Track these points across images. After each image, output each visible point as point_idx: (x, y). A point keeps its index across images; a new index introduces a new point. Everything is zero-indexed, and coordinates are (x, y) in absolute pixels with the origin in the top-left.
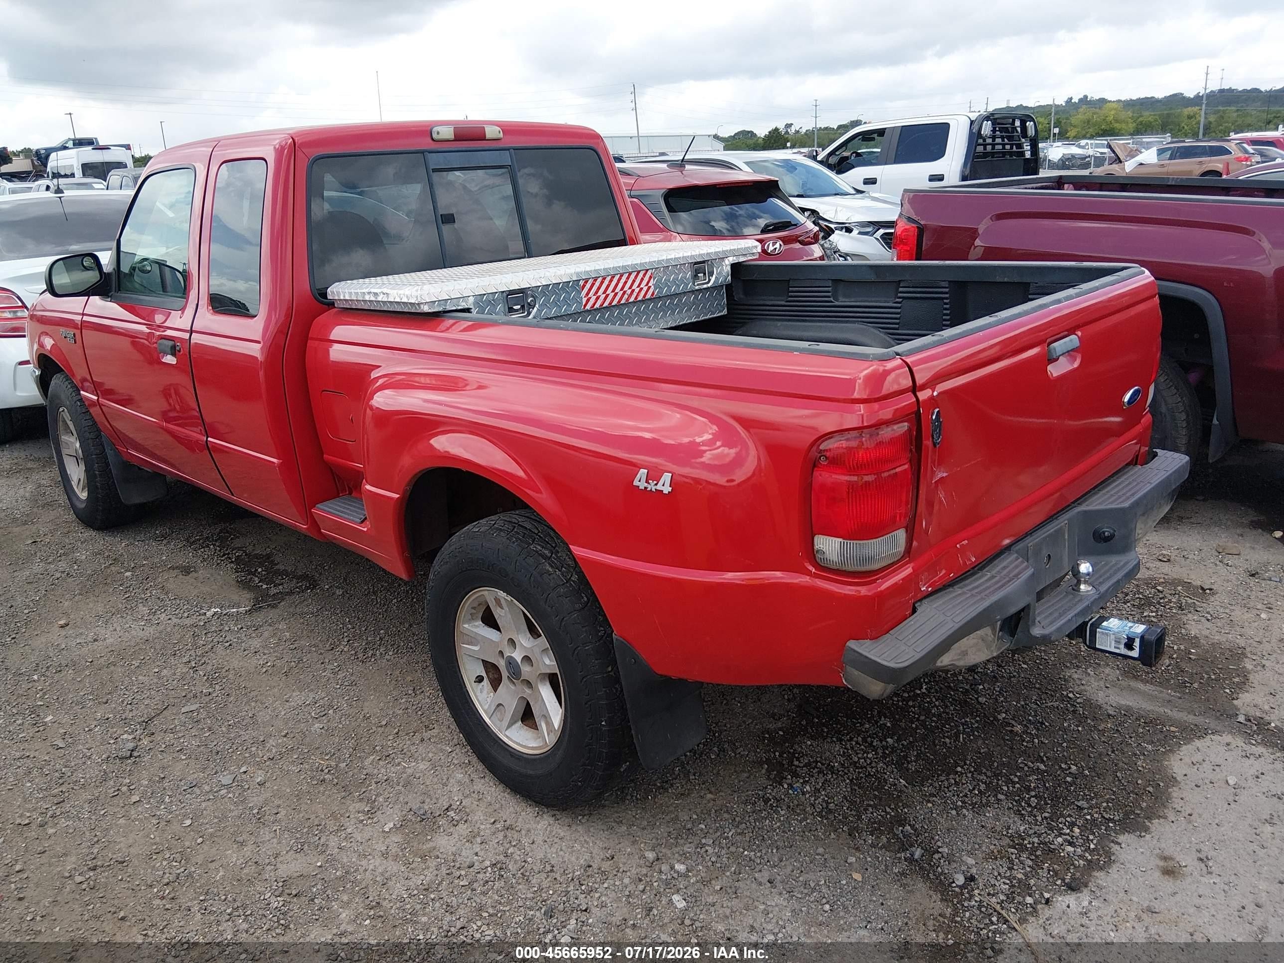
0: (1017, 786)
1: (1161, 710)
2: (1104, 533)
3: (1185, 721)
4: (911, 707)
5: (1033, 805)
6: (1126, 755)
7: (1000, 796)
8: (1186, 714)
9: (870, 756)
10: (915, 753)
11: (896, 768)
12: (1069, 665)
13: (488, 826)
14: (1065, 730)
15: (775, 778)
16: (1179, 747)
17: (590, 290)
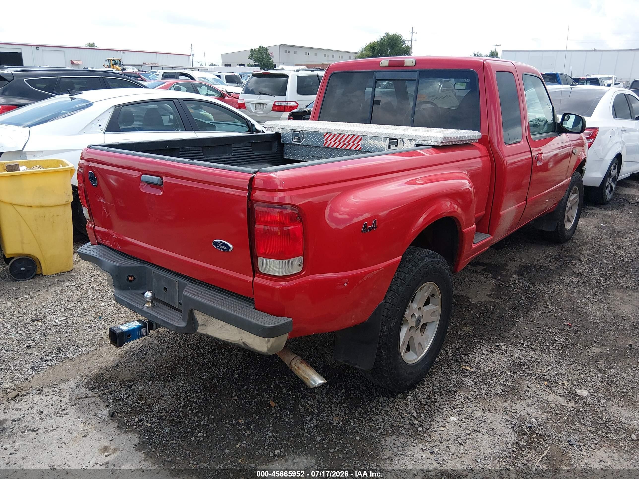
17: (328, 138)
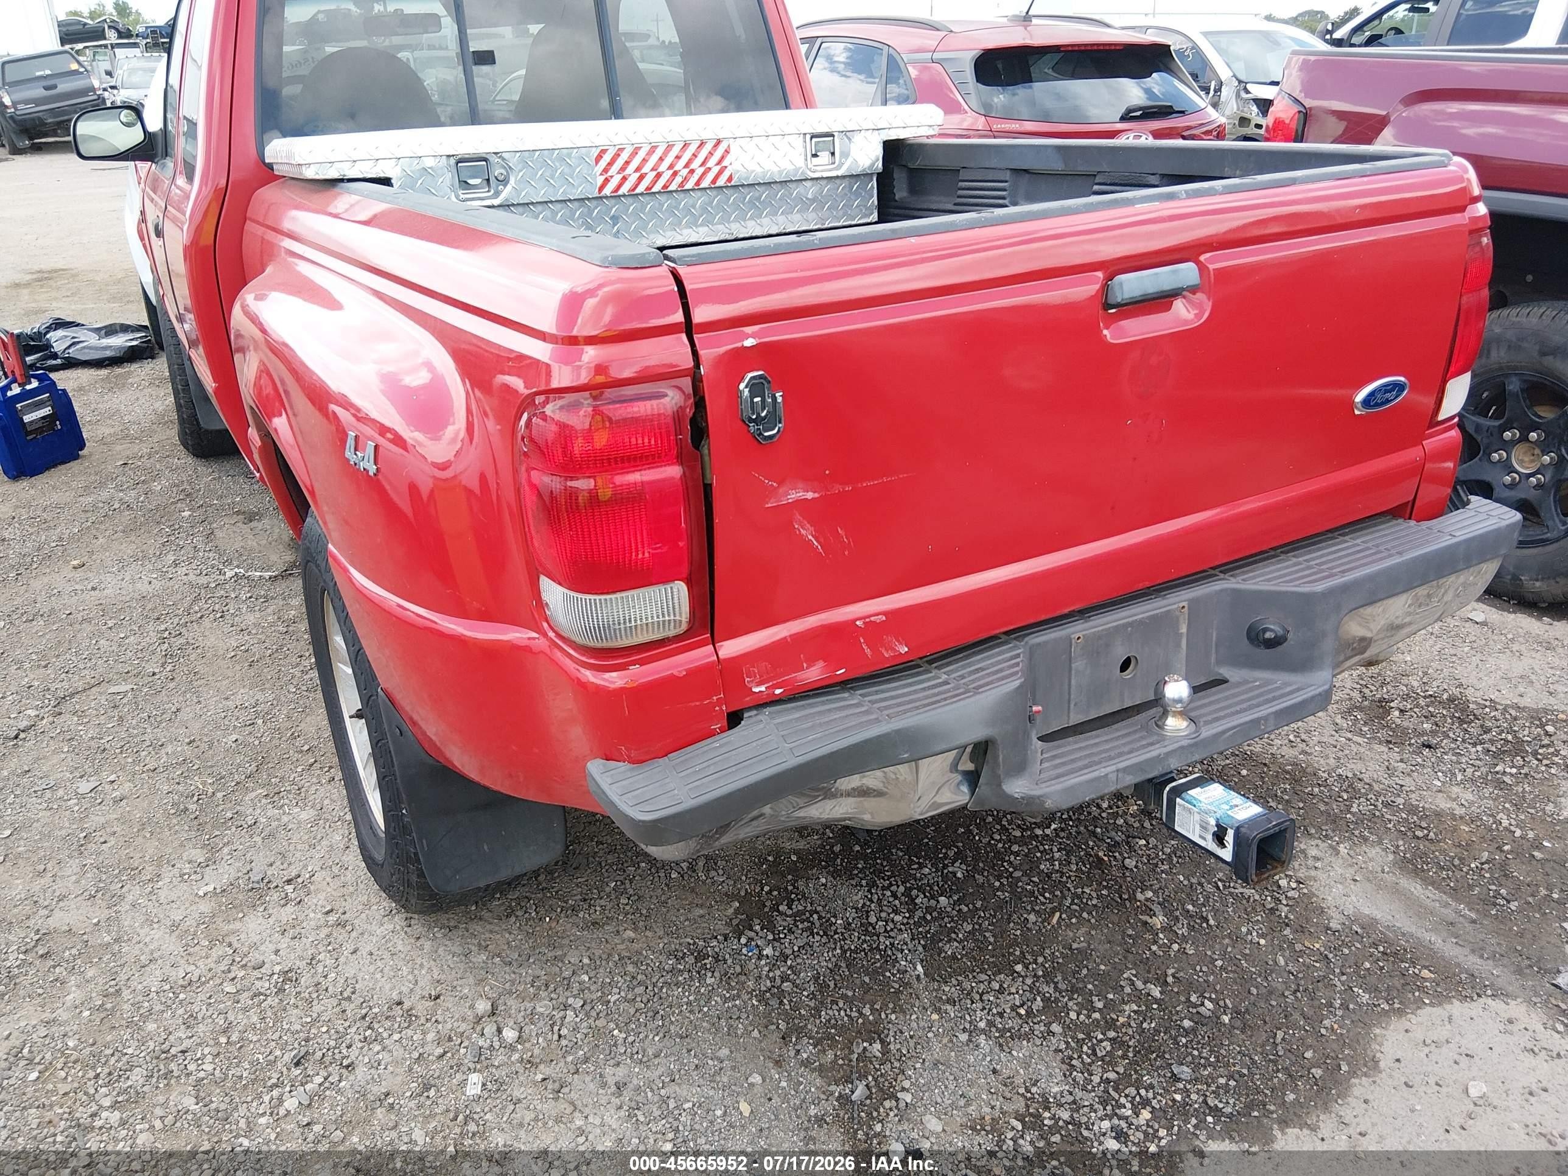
0: (1096, 1015)
1: (1427, 936)
2: (1265, 630)
3: (1458, 965)
4: (1012, 853)
5: (1099, 1054)
6: (1316, 1003)
7: (1056, 1028)
8: (1466, 951)
9: (898, 918)
10: (970, 927)
11: (924, 947)
12: (1313, 831)
13: (319, 916)
14: (1236, 938)
15: (737, 925)
16: (1419, 1008)
17: (610, 164)
